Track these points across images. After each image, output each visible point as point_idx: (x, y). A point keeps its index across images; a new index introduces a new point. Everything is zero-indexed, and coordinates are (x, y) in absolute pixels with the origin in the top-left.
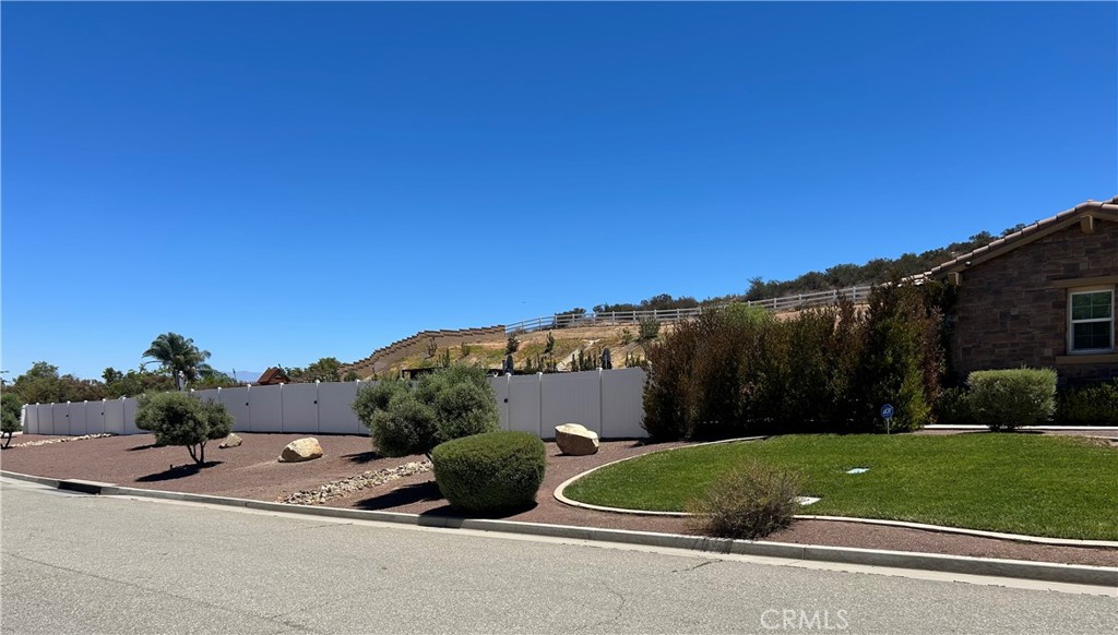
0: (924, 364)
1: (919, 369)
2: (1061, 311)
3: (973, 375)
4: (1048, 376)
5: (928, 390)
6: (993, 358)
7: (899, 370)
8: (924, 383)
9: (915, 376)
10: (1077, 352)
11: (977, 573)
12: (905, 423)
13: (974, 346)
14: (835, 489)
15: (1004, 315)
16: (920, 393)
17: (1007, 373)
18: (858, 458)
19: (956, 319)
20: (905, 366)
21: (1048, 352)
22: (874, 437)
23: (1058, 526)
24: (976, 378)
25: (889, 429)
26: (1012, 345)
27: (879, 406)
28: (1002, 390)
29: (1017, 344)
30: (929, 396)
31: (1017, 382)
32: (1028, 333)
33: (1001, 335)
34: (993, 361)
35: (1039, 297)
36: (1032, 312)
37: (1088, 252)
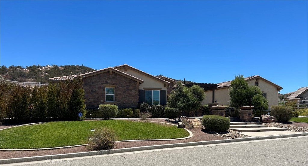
2: (104, 91)
15: (92, 91)
21: (102, 101)
24: (100, 106)
25: (81, 119)
29: (95, 99)
32: (97, 96)
33: (91, 96)
35: (100, 88)
36: (98, 91)
37: (110, 79)
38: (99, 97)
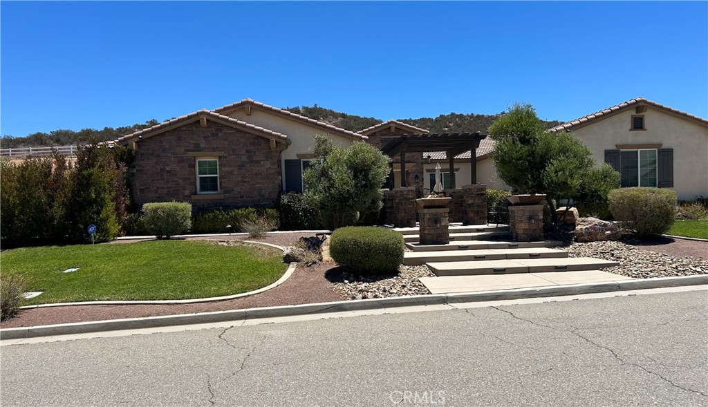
0: (115, 199)
1: (112, 201)
2: (193, 169)
3: (145, 205)
4: (187, 207)
5: (119, 215)
6: (158, 195)
7: (100, 203)
8: (116, 210)
9: (110, 207)
10: (202, 193)
11: (146, 327)
12: (104, 236)
13: (146, 188)
14: (53, 284)
15: (162, 170)
16: (114, 217)
17: (164, 204)
18: (71, 262)
19: (135, 171)
20: (103, 199)
21: (187, 192)
22: (84, 247)
23: (191, 292)
24: (147, 207)
25: (94, 241)
26: (168, 188)
27: (86, 226)
28: (162, 214)
29: (170, 188)
30: (120, 218)
31: (170, 210)
32: (176, 181)
33: (161, 181)
34: (158, 197)
35: (181, 161)
36: (178, 169)
37: (205, 137)
38: (178, 184)
